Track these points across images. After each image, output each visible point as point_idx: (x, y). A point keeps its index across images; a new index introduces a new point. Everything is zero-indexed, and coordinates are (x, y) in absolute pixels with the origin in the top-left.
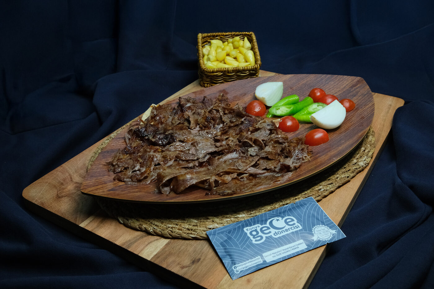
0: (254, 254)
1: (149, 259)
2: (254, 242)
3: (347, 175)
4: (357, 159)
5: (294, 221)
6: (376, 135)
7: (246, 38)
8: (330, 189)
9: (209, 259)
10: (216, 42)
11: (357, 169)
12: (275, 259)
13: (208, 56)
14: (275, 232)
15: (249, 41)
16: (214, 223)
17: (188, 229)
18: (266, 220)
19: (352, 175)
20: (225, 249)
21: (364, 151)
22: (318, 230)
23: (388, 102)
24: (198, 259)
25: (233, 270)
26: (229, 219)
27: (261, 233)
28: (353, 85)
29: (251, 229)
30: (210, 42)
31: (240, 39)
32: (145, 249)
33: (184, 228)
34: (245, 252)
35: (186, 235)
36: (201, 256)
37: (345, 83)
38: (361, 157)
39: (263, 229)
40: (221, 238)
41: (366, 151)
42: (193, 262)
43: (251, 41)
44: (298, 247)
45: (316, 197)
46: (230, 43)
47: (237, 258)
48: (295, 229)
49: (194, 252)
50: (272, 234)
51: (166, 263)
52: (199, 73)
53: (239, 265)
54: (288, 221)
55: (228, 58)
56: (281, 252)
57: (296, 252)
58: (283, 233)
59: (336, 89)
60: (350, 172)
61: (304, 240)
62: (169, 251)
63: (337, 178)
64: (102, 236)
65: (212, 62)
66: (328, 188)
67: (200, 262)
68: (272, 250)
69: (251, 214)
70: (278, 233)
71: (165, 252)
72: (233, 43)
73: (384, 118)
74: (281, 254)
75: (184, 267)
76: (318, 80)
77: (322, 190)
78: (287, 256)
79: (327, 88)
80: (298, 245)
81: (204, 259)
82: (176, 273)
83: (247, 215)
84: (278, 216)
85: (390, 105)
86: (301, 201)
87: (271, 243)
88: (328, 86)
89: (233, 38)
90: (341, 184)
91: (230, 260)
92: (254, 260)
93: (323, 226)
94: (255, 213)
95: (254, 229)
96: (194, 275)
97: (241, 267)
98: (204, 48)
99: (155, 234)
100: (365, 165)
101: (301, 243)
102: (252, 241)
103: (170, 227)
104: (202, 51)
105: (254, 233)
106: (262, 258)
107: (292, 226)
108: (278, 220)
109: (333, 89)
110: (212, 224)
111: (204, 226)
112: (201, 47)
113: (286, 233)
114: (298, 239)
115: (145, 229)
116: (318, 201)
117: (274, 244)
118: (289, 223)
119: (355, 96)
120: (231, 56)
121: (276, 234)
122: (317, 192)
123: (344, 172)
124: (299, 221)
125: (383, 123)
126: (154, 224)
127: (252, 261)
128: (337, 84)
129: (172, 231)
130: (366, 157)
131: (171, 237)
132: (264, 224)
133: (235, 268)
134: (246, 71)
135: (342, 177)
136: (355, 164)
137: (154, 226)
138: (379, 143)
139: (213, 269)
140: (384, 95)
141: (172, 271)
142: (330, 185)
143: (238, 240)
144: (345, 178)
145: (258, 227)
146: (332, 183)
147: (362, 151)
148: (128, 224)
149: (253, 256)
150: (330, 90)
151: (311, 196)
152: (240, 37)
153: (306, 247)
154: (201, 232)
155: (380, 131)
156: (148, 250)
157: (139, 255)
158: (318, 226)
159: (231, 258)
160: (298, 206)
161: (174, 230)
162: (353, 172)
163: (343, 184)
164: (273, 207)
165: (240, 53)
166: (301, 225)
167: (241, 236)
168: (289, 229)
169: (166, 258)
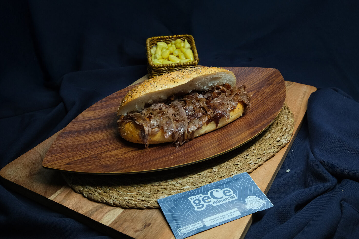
0: (196, 219)
1: (108, 225)
2: (196, 209)
3: (272, 151)
4: (280, 137)
5: (231, 192)
6: (295, 117)
7: (186, 40)
8: (259, 162)
9: (158, 223)
10: (161, 44)
11: (280, 145)
12: (213, 224)
13: (155, 54)
14: (215, 201)
15: (188, 42)
16: (164, 195)
17: (142, 200)
18: (208, 191)
19: (276, 150)
20: (172, 215)
21: (286, 130)
22: (250, 200)
23: (303, 90)
24: (148, 224)
25: (177, 232)
26: (176, 191)
27: (203, 202)
28: (270, 75)
29: (194, 198)
30: (156, 44)
31: (181, 41)
32: (104, 217)
33: (139, 199)
34: (189, 218)
35: (141, 205)
36: (151, 221)
37: (264, 74)
38: (283, 135)
39: (205, 199)
40: (170, 205)
41: (287, 130)
42: (145, 227)
43: (190, 42)
44: (233, 214)
45: (247, 170)
46: (173, 44)
47: (181, 223)
48: (231, 198)
49: (145, 218)
50: (212, 203)
51: (122, 228)
52: (148, 70)
53: (183, 228)
54: (226, 192)
55: (171, 56)
56: (218, 218)
57: (231, 219)
58: (221, 202)
59: (256, 79)
60: (275, 148)
61: (238, 208)
62: (125, 218)
63: (265, 153)
64: (68, 207)
65: (158, 60)
66: (257, 162)
67: (150, 227)
68: (211, 216)
69: (194, 186)
70: (217, 202)
71: (121, 219)
72: (175, 44)
73: (301, 102)
74: (218, 220)
75: (137, 231)
76: (241, 71)
77: (252, 164)
78: (224, 221)
79: (249, 78)
80: (233, 212)
81: (154, 224)
82: (130, 236)
83: (191, 187)
84: (217, 188)
85: (306, 92)
86: (238, 175)
87: (210, 211)
88: (250, 77)
89: (176, 40)
90: (268, 159)
91: (176, 224)
92: (196, 225)
93: (255, 196)
94: (198, 184)
95: (197, 199)
96: (146, 237)
97: (184, 230)
98: (152, 49)
99: (114, 205)
100: (286, 142)
101: (236, 211)
102: (195, 208)
103: (127, 199)
104: (150, 51)
105: (197, 202)
106: (202, 223)
107: (229, 197)
108: (217, 191)
109: (254, 79)
110: (162, 196)
111: (155, 197)
112: (149, 48)
113: (224, 202)
114: (234, 208)
115: (106, 201)
116: (250, 173)
117: (213, 211)
118: (226, 194)
119: (271, 84)
120: (174, 54)
121: (215, 203)
122: (248, 165)
123: (270, 148)
124: (235, 192)
125: (299, 106)
126: (113, 197)
127: (194, 225)
128: (257, 75)
129: (129, 203)
130: (287, 135)
131: (128, 207)
132: (206, 195)
133: (180, 231)
134: (187, 66)
135: (269, 152)
136: (279, 141)
137: (114, 198)
138: (297, 123)
139: (161, 232)
140: (300, 84)
141: (127, 234)
142: (259, 160)
143: (183, 207)
144: (271, 153)
145: (201, 196)
146: (261, 158)
147: (284, 131)
148: (92, 198)
149: (195, 221)
150: (251, 80)
151: (243, 169)
152: (181, 40)
153: (240, 214)
154: (153, 202)
155: (297, 113)
156: (107, 217)
157: (100, 222)
158: (251, 196)
159: (176, 222)
160: (235, 180)
161: (130, 201)
162: (277, 148)
163: (270, 158)
164: (213, 179)
165: (182, 52)
166: (236, 195)
167: (185, 204)
168: (226, 199)
169: (122, 224)
